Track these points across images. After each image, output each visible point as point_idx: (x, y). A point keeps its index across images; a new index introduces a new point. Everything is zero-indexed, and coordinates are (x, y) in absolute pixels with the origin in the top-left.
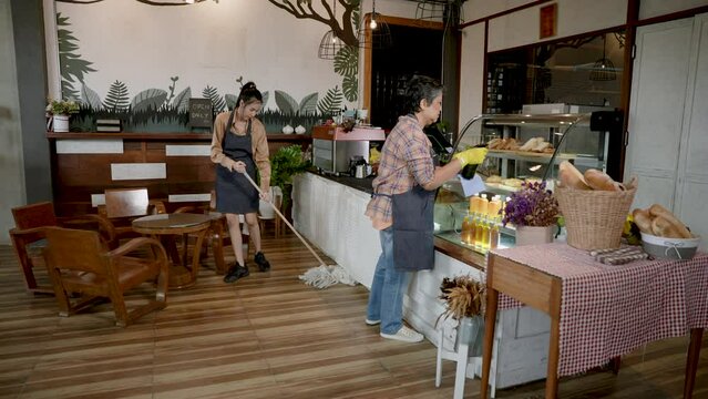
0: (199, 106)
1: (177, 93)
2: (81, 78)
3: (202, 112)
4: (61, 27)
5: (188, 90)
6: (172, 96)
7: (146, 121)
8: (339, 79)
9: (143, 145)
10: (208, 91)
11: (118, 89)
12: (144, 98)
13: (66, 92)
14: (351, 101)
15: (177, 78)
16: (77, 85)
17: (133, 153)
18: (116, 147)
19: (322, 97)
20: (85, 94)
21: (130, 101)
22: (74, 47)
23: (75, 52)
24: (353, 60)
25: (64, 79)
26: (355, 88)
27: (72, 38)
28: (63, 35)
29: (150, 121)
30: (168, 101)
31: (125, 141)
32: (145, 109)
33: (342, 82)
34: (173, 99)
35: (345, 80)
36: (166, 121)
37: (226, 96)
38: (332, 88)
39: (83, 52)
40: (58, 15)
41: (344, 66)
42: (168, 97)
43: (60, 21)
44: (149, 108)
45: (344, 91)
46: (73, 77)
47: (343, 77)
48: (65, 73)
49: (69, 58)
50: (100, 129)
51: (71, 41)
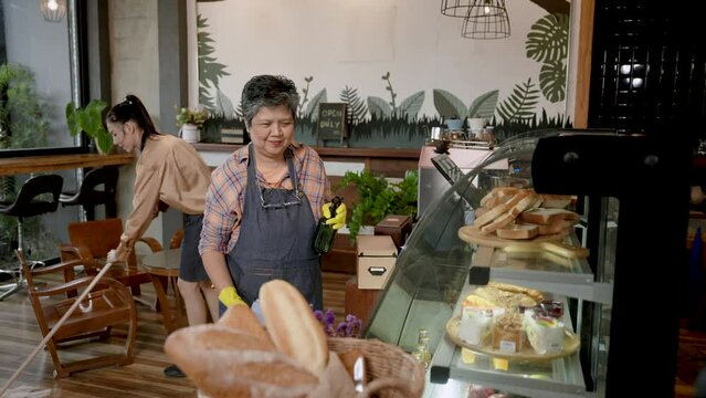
0: (330, 112)
1: (310, 97)
2: (216, 83)
3: (333, 119)
4: (201, 30)
5: (323, 92)
6: (306, 100)
8: (534, 68)
10: (346, 93)
13: (203, 100)
14: (554, 100)
15: (311, 79)
16: (212, 92)
19: (505, 96)
20: (219, 102)
22: (211, 50)
23: (210, 56)
24: (559, 35)
25: (202, 85)
26: (561, 81)
27: (210, 40)
28: (202, 37)
30: (301, 107)
33: (539, 73)
34: (307, 103)
35: (544, 68)
37: (369, 99)
38: (521, 82)
39: (219, 55)
40: (198, 17)
41: (543, 46)
43: (200, 23)
45: (542, 86)
46: (210, 82)
47: (542, 64)
48: (202, 78)
49: (207, 62)
50: (224, 140)
51: (208, 44)
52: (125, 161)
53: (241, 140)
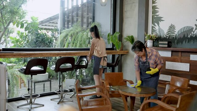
2: (158, 24)
4: (154, 5)
6: (196, 29)
7: (182, 43)
9: (180, 54)
11: (172, 27)
12: (182, 31)
13: (153, 31)
16: (157, 28)
17: (175, 57)
18: (168, 54)
20: (159, 31)
21: (176, 33)
22: (157, 12)
23: (157, 14)
25: (153, 25)
27: (157, 8)
28: (154, 8)
29: (184, 42)
30: (194, 32)
31: (172, 51)
32: (182, 36)
36: (192, 42)
39: (160, 14)
40: (153, 0)
42: (194, 30)
44: (184, 36)
46: (156, 24)
48: (153, 23)
49: (155, 16)
50: (160, 46)
51: (156, 10)
52: (125, 53)
53: (167, 46)
